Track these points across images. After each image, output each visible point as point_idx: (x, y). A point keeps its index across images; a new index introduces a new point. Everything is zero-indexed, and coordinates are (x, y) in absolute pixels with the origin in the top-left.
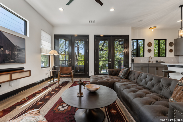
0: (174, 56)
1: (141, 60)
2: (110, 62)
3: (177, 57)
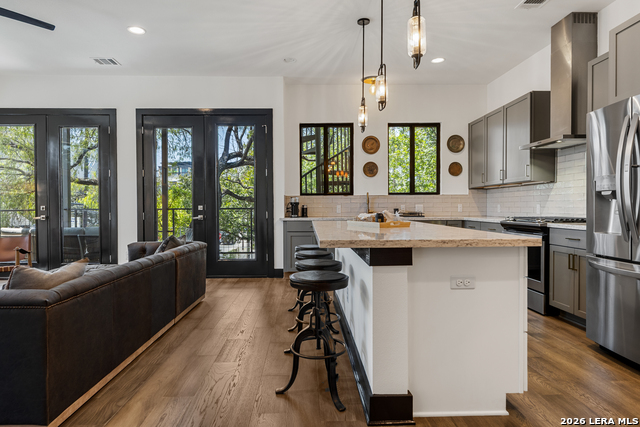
0: (466, 191)
1: (339, 207)
2: (200, 217)
3: (480, 194)
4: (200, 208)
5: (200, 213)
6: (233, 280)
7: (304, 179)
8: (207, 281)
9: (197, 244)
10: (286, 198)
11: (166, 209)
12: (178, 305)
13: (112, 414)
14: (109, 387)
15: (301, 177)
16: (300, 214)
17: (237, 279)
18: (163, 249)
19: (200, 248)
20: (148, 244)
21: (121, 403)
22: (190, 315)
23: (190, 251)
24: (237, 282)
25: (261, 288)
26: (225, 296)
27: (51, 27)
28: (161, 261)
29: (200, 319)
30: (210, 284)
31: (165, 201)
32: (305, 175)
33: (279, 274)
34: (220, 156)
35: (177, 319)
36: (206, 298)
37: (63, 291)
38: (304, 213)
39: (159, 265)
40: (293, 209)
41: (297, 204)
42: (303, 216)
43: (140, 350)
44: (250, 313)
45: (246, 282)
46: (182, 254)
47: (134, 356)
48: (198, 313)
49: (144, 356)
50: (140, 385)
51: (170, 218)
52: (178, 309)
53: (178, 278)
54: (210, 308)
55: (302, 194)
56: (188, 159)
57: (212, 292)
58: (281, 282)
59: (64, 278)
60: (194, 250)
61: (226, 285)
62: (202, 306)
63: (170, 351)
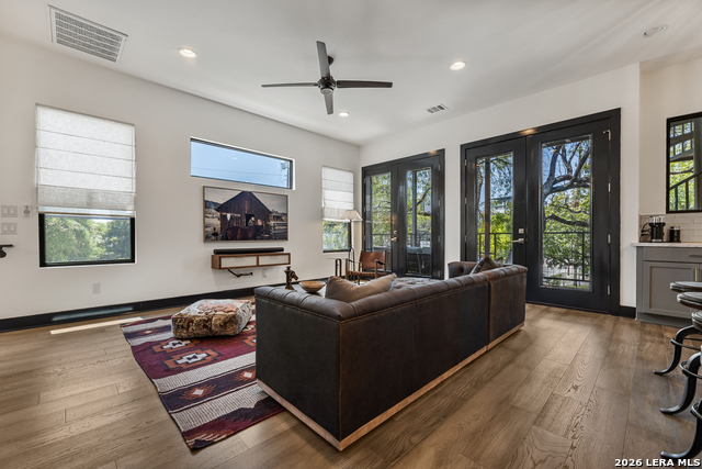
2: (521, 240)
4: (521, 231)
5: (521, 236)
6: (560, 310)
7: (672, 192)
8: (527, 306)
9: (515, 268)
10: (641, 218)
11: (488, 234)
12: (491, 331)
13: (402, 452)
14: (409, 410)
15: (668, 189)
16: (665, 238)
17: (564, 310)
18: (478, 271)
19: (519, 272)
20: (466, 264)
21: (415, 439)
22: (506, 344)
23: (506, 275)
24: (565, 314)
25: (599, 327)
26: (549, 329)
27: (389, 85)
28: (472, 283)
29: (517, 352)
30: (530, 311)
31: (487, 228)
32: (676, 187)
33: (629, 313)
34: (545, 181)
35: (490, 346)
36: (525, 327)
37: (360, 306)
38: (674, 236)
39: (469, 288)
40: (653, 231)
41: (661, 225)
42: (671, 240)
43: (446, 375)
44: (587, 360)
45: (578, 315)
46: (497, 277)
47: (439, 380)
48: (515, 343)
49: (449, 381)
50: (439, 421)
51: (492, 241)
52: (491, 336)
53: (492, 303)
54: (530, 341)
55: (668, 211)
56: (511, 194)
57: (532, 320)
58: (632, 325)
59: (370, 291)
60: (512, 274)
61: (551, 315)
62: (521, 335)
63: (478, 385)
